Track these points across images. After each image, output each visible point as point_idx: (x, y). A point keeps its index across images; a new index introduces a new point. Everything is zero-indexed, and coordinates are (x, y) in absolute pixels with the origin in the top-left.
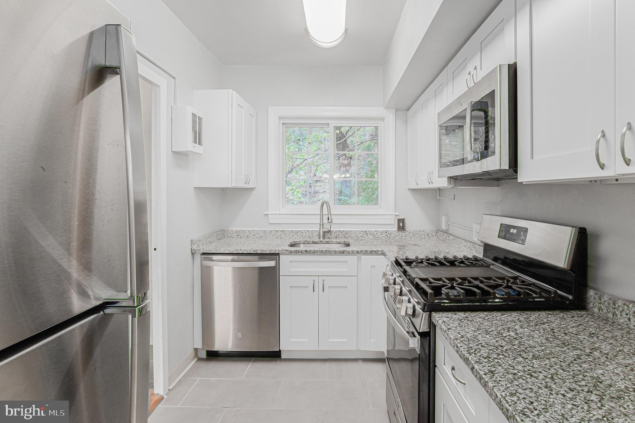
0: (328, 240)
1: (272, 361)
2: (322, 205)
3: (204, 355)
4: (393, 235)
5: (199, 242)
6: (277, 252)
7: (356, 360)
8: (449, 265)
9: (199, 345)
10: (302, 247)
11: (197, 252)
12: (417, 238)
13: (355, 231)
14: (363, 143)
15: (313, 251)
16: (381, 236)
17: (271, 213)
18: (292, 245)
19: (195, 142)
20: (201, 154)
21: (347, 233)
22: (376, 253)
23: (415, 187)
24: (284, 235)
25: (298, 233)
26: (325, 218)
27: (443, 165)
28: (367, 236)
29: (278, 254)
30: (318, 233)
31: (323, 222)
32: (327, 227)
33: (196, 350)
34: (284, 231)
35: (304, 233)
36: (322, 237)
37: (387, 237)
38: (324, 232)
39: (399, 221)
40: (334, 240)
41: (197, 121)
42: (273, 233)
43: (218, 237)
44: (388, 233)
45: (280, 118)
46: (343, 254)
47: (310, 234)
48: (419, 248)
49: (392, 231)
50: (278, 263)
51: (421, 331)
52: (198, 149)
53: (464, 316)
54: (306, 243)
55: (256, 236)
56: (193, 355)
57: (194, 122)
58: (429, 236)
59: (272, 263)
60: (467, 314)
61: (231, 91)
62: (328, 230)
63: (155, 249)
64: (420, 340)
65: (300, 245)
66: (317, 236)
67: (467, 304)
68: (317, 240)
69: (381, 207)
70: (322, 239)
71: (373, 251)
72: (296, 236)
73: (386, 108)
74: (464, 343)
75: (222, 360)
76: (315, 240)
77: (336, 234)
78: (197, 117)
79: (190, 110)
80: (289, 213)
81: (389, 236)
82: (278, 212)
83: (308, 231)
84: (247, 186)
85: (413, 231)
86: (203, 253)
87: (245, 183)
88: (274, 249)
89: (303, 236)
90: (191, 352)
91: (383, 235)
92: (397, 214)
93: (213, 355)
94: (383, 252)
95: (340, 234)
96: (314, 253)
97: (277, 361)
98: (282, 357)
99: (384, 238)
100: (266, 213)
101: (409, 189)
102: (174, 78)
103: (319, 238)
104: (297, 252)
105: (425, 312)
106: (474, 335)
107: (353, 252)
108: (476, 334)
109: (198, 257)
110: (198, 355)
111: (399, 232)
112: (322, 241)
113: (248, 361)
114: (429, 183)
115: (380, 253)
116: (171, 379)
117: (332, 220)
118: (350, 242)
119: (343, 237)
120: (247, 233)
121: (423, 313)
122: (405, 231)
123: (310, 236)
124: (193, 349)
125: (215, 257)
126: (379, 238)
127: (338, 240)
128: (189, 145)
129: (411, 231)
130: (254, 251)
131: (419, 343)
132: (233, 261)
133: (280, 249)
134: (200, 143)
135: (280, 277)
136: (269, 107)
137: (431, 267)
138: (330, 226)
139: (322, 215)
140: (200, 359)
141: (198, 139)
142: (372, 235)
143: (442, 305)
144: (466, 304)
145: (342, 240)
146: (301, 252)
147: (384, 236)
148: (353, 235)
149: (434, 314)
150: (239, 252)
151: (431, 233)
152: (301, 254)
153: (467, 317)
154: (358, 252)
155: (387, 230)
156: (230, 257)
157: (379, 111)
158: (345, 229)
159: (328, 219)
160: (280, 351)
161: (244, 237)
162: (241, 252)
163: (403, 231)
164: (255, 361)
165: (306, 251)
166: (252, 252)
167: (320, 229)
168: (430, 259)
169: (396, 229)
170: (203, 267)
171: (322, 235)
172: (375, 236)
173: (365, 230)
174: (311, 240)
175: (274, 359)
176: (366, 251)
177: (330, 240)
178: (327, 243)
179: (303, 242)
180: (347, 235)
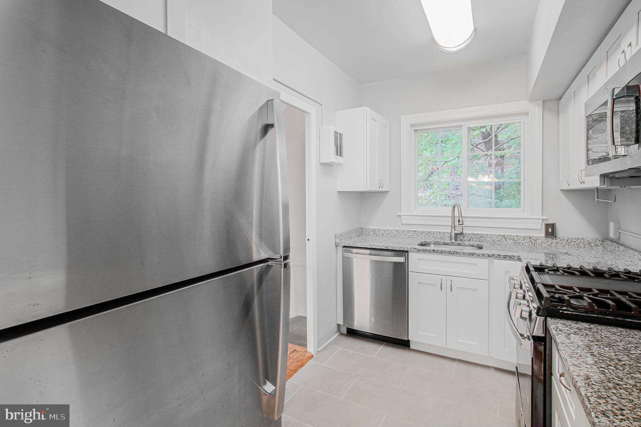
0: (459, 242)
1: (401, 348)
2: (454, 207)
3: (344, 331)
4: (539, 242)
5: (341, 237)
6: (406, 250)
7: (488, 367)
8: (593, 276)
9: (341, 322)
10: (432, 247)
11: (339, 245)
12: (573, 246)
13: (491, 235)
14: (513, 139)
15: (441, 251)
16: (523, 242)
17: (405, 214)
18: (422, 245)
19: (337, 155)
20: (342, 164)
21: (482, 236)
22: (511, 258)
23: (567, 187)
24: (416, 235)
25: (429, 234)
26: (457, 220)
27: (591, 162)
28: (506, 241)
29: (407, 252)
30: (449, 235)
31: (454, 224)
32: (458, 230)
33: (339, 326)
34: (416, 231)
35: (435, 234)
36: (453, 239)
37: (531, 243)
38: (456, 235)
39: (547, 226)
40: (467, 243)
41: (338, 138)
42: (406, 233)
43: (357, 234)
44: (533, 239)
45: (412, 126)
46: (472, 256)
47: (441, 235)
48: (570, 257)
49: (537, 237)
50: (407, 259)
51: (534, 334)
52: (339, 160)
53: (588, 327)
54: (436, 243)
55: (390, 235)
56: (336, 329)
57: (336, 138)
58: (592, 246)
59: (401, 259)
60: (592, 326)
61: (365, 107)
62: (460, 232)
63: (308, 240)
64: (533, 344)
65: (430, 245)
66: (449, 238)
67: (595, 315)
68: (448, 241)
69: (524, 211)
70: (453, 241)
71: (507, 256)
72: (427, 236)
73: (530, 101)
74: (570, 348)
75: (359, 339)
76: (446, 242)
77: (469, 236)
78: (339, 134)
79: (332, 129)
80: (421, 214)
81: (534, 242)
82: (411, 214)
83: (440, 233)
84: (381, 190)
85: (568, 238)
86: (344, 246)
87: (379, 187)
88: (404, 247)
89: (435, 237)
90: (335, 327)
91: (525, 241)
92: (545, 218)
93: (352, 333)
94: (519, 258)
95: (474, 237)
96: (442, 252)
97: (405, 349)
98: (411, 347)
99: (527, 244)
100: (399, 214)
101: (561, 190)
102: (321, 105)
103: (451, 239)
104: (424, 251)
105: (539, 316)
106: (588, 344)
107: (483, 255)
108: (592, 344)
109: (340, 249)
110: (341, 331)
111: (547, 238)
112: (453, 243)
113: (380, 344)
114: (581, 183)
115: (515, 258)
116: (319, 344)
117: (463, 222)
118: (484, 245)
119: (478, 240)
120: (382, 232)
121: (537, 317)
122: (555, 238)
123: (441, 237)
124: (336, 325)
125: (355, 250)
126: (521, 244)
127: (471, 243)
128: (332, 157)
129: (565, 238)
130: (386, 247)
131: (532, 346)
132: (370, 254)
133: (409, 247)
134: (341, 155)
135: (409, 272)
136: (401, 117)
137: (567, 275)
138: (462, 228)
139: (454, 217)
140: (342, 334)
141: (339, 152)
142: (511, 241)
143: (561, 311)
144: (593, 315)
145: (476, 243)
146: (429, 251)
147: (527, 241)
148: (488, 239)
149: (549, 319)
150: (372, 247)
151: (594, 241)
152: (429, 253)
153: (591, 328)
154: (489, 256)
155: (531, 235)
156: (368, 252)
157: (523, 105)
158: (479, 233)
159: (459, 221)
160: (409, 341)
161: (380, 235)
162: (374, 247)
163: (553, 238)
164: (386, 345)
165: (434, 251)
166: (384, 248)
167: (451, 230)
168: (571, 268)
169: (543, 235)
170: (344, 257)
171: (453, 237)
172: (516, 241)
173: (503, 234)
174: (442, 241)
175: (403, 347)
176: (499, 255)
177: (462, 243)
178: (459, 245)
179: (434, 243)
180: (482, 238)
